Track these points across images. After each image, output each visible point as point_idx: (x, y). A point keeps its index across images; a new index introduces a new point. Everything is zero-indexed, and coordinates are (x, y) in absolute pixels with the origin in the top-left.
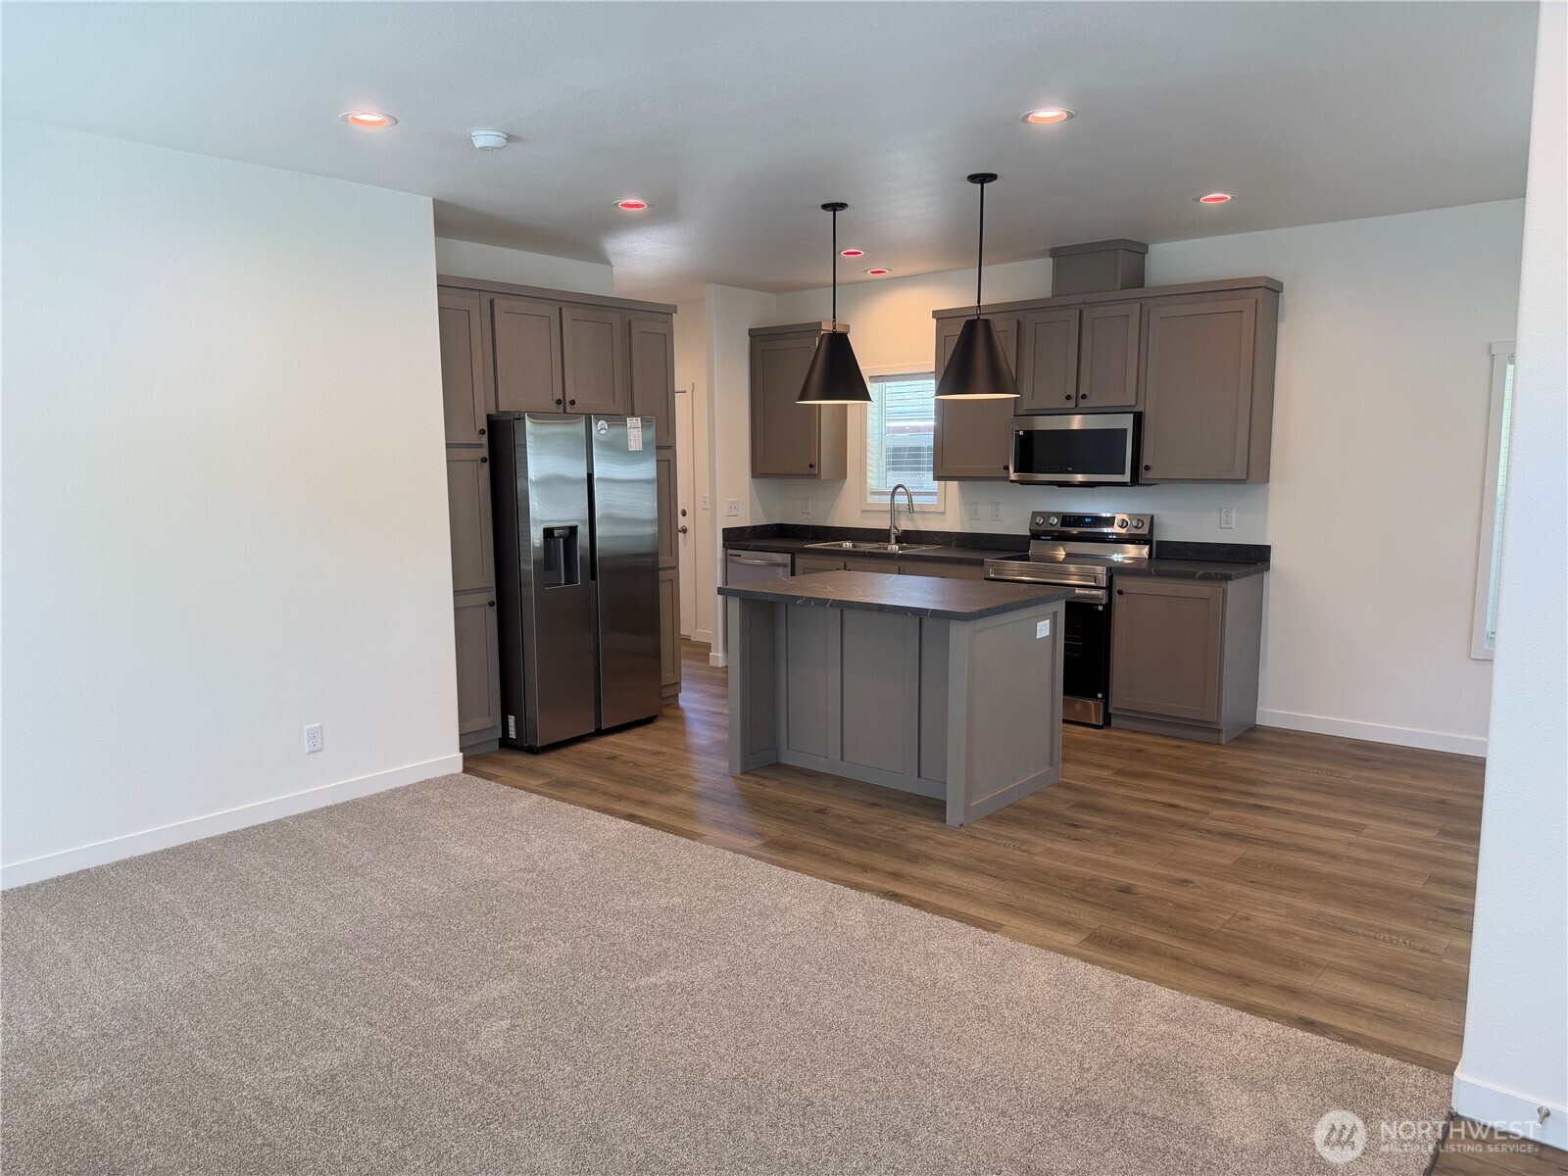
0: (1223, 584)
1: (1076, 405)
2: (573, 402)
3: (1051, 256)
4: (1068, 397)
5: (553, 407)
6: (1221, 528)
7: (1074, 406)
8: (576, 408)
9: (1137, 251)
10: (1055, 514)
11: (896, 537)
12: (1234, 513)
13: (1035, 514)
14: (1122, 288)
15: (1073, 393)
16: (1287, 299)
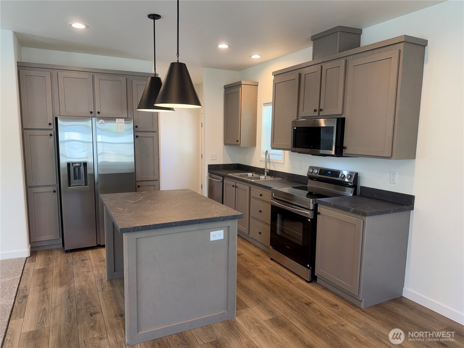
0: (364, 218)
1: (319, 114)
2: (99, 113)
3: (312, 40)
4: (315, 111)
5: (90, 115)
6: (390, 183)
7: (317, 115)
8: (100, 115)
9: (357, 33)
10: (317, 168)
11: (267, 173)
12: (397, 175)
13: (310, 167)
14: (339, 52)
15: (317, 109)
16: (429, 50)
